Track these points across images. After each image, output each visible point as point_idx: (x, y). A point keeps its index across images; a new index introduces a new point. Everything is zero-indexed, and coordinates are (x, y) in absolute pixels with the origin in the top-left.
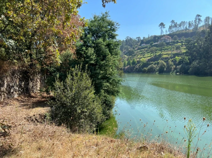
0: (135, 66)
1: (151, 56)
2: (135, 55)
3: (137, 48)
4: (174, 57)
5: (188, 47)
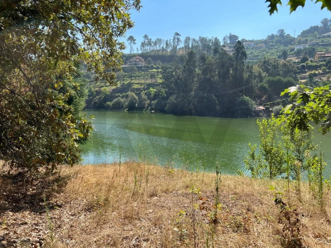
0: (92, 99)
2: (92, 81)
4: (148, 88)
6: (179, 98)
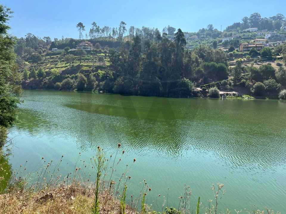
0: (42, 79)
1: (67, 66)
2: (42, 63)
3: (45, 53)
4: (97, 70)
5: (112, 59)
6: (126, 79)
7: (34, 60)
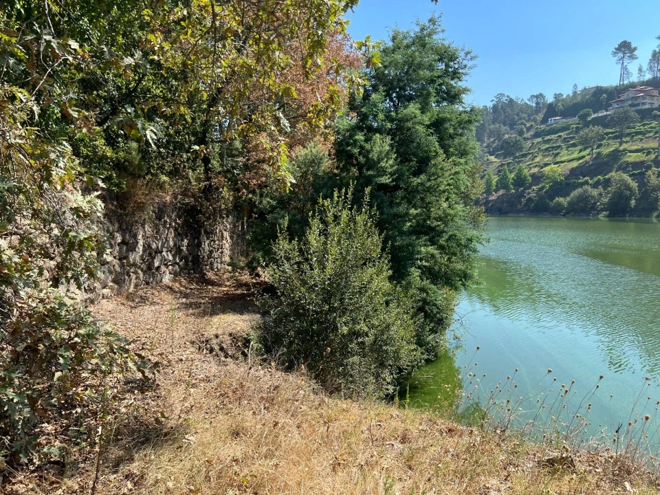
0: (523, 192)
1: (583, 157)
2: (524, 156)
3: (532, 133)
7: (508, 149)
